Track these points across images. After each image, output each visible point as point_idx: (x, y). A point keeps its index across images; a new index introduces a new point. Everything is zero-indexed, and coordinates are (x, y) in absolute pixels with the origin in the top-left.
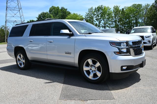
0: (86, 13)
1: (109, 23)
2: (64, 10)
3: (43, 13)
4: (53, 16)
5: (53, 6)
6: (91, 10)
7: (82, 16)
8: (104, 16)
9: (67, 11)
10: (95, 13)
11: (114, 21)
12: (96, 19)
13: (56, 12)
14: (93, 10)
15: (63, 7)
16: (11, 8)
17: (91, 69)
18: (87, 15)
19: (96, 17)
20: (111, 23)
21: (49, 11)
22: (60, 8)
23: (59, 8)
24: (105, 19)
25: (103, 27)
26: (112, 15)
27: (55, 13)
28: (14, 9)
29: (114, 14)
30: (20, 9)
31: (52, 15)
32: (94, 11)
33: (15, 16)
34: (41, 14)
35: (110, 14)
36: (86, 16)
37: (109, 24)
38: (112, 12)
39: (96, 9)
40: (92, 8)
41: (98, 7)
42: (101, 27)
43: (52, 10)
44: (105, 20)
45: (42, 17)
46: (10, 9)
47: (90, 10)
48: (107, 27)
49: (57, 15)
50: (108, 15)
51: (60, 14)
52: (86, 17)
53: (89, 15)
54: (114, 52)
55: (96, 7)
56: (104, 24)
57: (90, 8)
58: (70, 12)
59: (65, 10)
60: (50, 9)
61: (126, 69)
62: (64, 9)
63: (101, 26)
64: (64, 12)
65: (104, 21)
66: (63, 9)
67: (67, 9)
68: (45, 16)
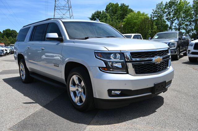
0: (153, 10)
1: (186, 23)
2: (124, 8)
3: (97, 12)
4: (110, 16)
5: (110, 3)
6: (161, 5)
7: (147, 15)
8: (180, 14)
9: (129, 8)
10: (166, 10)
11: (193, 21)
12: (167, 19)
13: (114, 10)
14: (163, 5)
15: (123, 4)
16: (61, 7)
17: (77, 90)
18: (154, 13)
19: (167, 16)
20: (189, 24)
21: (106, 10)
22: (120, 5)
23: (118, 5)
24: (180, 18)
25: (176, 29)
26: (191, 12)
27: (113, 12)
28: (63, 8)
29: (194, 11)
30: (70, 7)
31: (108, 15)
32: (164, 7)
33: (64, 16)
34: (95, 14)
35: (188, 10)
36: (152, 14)
37: (187, 25)
38: (191, 8)
39: (166, 4)
40: (161, 4)
41: (170, 2)
42: (174, 29)
43: (109, 8)
44: (180, 20)
45: (96, 17)
46: (59, 8)
47: (159, 5)
48: (182, 30)
49: (115, 15)
50: (185, 12)
51: (119, 12)
52: (153, 16)
53: (156, 13)
54: (99, 68)
55: (167, 2)
56: (178, 25)
57: (159, 4)
58: (133, 10)
59: (126, 8)
60: (107, 7)
61: (120, 95)
62: (125, 6)
63: (173, 27)
64: (124, 10)
65: (178, 20)
66: (123, 5)
67: (128, 6)
68: (99, 16)
